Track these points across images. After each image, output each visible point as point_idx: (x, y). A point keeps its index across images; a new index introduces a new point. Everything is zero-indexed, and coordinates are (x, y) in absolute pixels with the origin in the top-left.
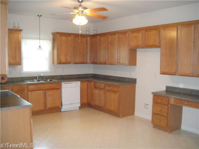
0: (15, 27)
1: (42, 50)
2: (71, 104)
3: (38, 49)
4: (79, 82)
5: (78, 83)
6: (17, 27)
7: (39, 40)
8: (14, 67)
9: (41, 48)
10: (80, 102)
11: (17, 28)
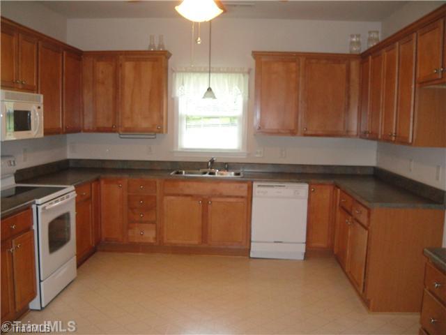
0: (154, 46)
1: (214, 98)
2: (275, 242)
3: (205, 96)
4: (306, 186)
5: (303, 189)
6: (157, 46)
7: (208, 74)
8: (153, 137)
9: (213, 93)
10: (304, 241)
11: (157, 49)
